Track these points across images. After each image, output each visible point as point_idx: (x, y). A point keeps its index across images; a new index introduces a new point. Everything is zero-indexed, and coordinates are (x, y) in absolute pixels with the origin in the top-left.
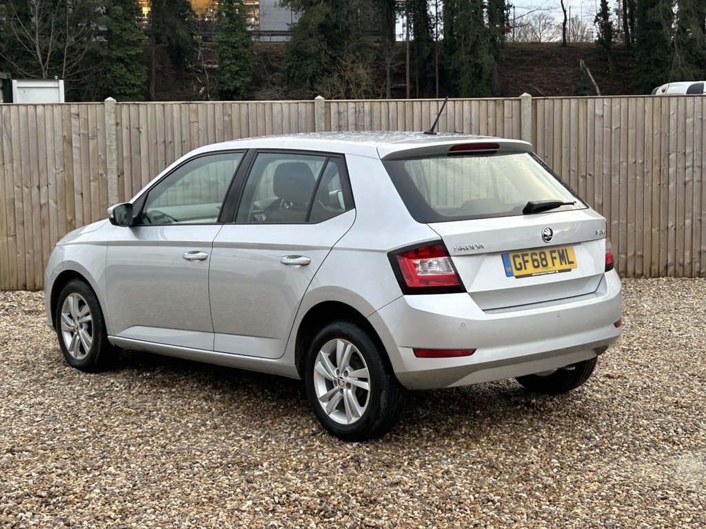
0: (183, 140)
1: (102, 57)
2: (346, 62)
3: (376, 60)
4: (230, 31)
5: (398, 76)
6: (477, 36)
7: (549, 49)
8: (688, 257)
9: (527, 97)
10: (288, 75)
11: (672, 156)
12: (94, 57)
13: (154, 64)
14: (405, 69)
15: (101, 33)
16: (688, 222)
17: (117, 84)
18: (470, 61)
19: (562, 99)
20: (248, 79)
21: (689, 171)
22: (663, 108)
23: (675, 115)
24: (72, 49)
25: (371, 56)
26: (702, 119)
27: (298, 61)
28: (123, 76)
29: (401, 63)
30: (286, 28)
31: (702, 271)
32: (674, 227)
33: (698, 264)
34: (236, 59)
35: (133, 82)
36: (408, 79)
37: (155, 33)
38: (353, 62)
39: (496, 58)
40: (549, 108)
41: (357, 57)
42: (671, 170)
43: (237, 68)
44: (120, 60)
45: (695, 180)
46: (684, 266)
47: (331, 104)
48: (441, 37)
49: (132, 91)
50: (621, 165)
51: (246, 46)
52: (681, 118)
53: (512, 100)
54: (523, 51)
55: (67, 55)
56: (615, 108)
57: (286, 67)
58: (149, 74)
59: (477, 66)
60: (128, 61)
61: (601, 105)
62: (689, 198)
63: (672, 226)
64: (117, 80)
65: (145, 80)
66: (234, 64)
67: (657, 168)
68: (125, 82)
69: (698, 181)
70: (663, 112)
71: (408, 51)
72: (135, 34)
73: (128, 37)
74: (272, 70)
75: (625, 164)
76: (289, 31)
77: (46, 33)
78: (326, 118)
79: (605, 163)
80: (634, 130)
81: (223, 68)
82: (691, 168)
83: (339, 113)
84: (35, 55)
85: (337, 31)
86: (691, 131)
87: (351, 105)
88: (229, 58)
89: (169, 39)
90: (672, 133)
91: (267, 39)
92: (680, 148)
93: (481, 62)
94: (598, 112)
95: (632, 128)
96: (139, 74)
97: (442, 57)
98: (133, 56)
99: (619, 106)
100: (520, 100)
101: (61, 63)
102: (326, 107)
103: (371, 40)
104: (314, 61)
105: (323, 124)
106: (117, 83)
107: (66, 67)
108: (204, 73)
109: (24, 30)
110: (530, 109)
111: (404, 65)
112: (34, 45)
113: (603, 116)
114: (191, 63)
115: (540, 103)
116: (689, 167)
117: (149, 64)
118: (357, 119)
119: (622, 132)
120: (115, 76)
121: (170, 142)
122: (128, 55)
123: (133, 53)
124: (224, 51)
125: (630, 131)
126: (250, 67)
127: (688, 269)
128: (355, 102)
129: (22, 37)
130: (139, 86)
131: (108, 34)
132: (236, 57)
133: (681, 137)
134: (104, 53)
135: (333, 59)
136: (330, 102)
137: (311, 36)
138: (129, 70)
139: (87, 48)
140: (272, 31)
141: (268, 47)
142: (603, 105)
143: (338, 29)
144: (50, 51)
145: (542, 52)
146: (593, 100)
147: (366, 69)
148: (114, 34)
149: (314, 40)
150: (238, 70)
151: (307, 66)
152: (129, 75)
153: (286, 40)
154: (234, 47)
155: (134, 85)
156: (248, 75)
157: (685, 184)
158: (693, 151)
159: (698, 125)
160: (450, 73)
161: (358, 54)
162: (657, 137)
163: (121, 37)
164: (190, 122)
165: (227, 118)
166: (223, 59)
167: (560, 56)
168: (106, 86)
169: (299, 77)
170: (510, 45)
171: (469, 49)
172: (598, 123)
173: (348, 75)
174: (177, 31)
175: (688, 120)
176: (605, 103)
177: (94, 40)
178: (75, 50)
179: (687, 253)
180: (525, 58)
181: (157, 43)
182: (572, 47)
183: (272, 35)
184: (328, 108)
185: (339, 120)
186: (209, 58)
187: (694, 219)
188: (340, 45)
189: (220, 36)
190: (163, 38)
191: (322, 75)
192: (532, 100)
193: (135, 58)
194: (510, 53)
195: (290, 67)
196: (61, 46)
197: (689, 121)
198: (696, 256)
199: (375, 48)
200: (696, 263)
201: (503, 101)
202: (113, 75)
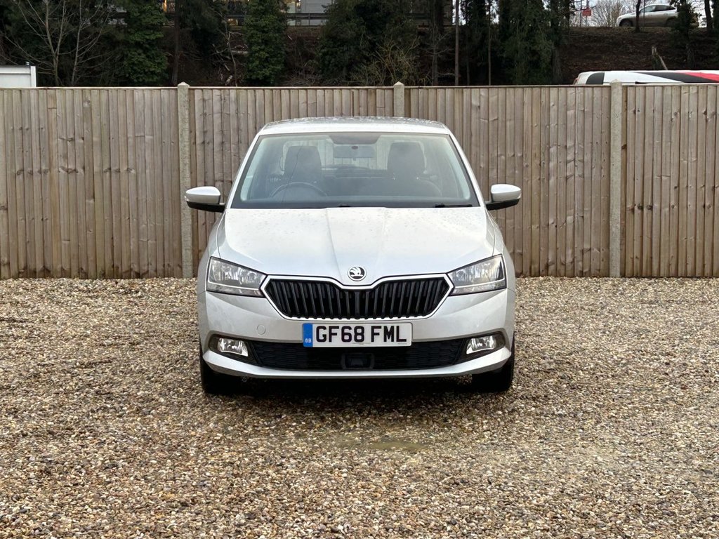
0: (41, 127)
1: (118, 42)
2: (387, 49)
3: (419, 46)
4: (259, 14)
5: (446, 63)
6: (534, 20)
7: (620, 34)
8: (570, 256)
9: (399, 86)
10: (323, 62)
11: (553, 150)
12: (110, 41)
13: (176, 50)
14: (454, 57)
15: (119, 16)
16: (570, 219)
17: (135, 72)
18: (526, 48)
19: (436, 89)
20: (279, 67)
21: (570, 165)
22: (543, 100)
23: (555, 107)
24: (85, 33)
25: (415, 42)
26: (584, 111)
27: (333, 47)
28: (141, 63)
29: (449, 49)
30: (322, 11)
31: (585, 271)
32: (555, 224)
33: (580, 263)
34: (266, 44)
35: (152, 69)
36: (457, 68)
37: (178, 16)
38: (395, 48)
39: (557, 44)
40: (423, 98)
41: (400, 43)
42: (552, 164)
43: (267, 55)
44: (138, 45)
45: (576, 175)
46: (565, 265)
47: (196, 91)
48: (496, 20)
49: (150, 80)
50: (499, 158)
51: (279, 30)
52: (562, 110)
53: (384, 89)
54: (590, 37)
55: (81, 38)
56: (492, 99)
57: (321, 54)
58: (171, 60)
59: (534, 53)
60: (148, 46)
61: (478, 95)
62: (571, 195)
63: (553, 223)
64: (135, 68)
65: (165, 68)
66: (263, 50)
67: (536, 162)
68: (144, 70)
69: (580, 176)
70: (543, 104)
71: (457, 37)
72: (155, 17)
73: (147, 20)
74: (308, 56)
75: (503, 157)
76: (326, 14)
77: (56, 15)
78: (190, 106)
79: (482, 156)
80: (512, 122)
81: (251, 55)
82: (573, 162)
83: (204, 100)
84: (45, 39)
85: (377, 13)
86: (573, 124)
87: (216, 92)
88: (259, 44)
89: (194, 22)
90: (552, 125)
91: (305, 22)
92: (561, 141)
93: (539, 49)
94: (475, 102)
95: (510, 120)
96: (159, 61)
97: (493, 43)
98: (153, 40)
99: (496, 96)
100: (393, 89)
101: (74, 48)
102: (189, 94)
103: (417, 24)
104: (352, 47)
105: (187, 112)
106: (135, 70)
107: (79, 53)
108: (231, 60)
109: (33, 12)
110: (403, 99)
111: (454, 52)
112: (45, 28)
113: (479, 107)
114: (220, 49)
115: (414, 93)
116: (570, 161)
117: (172, 50)
118: (222, 107)
119: (500, 124)
120: (133, 64)
121: (27, 129)
122: (147, 40)
123: (153, 37)
124: (252, 36)
125: (508, 123)
126: (281, 54)
127: (569, 268)
128: (220, 89)
129: (31, 20)
130: (158, 75)
131: (126, 16)
132: (266, 42)
133: (561, 130)
134: (120, 36)
135: (373, 47)
136: (194, 89)
137: (348, 19)
138: (148, 57)
139: (101, 31)
140: (311, 14)
141: (306, 31)
142: (480, 95)
143: (379, 11)
144: (61, 35)
145: (612, 38)
146: (469, 90)
147: (408, 56)
148: (131, 17)
149: (352, 24)
150: (267, 57)
151: (343, 52)
152: (148, 63)
153: (322, 24)
154: (263, 32)
155: (153, 73)
156: (279, 62)
157: (567, 178)
158: (575, 145)
159: (580, 119)
160: (504, 61)
161: (400, 39)
162: (536, 130)
163: (140, 19)
164: (48, 108)
165: (86, 105)
166: (251, 45)
167: (632, 43)
168: (122, 74)
169: (336, 65)
170: (575, 30)
171: (524, 34)
172: (474, 115)
173: (387, 62)
174: (202, 14)
175: (568, 112)
176: (482, 94)
177: (110, 23)
178: (88, 34)
179: (570, 252)
180: (592, 45)
181: (181, 27)
182: (647, 33)
183: (311, 18)
184: (192, 96)
185: (204, 107)
186: (240, 43)
187: (576, 215)
188: (381, 29)
189: (248, 19)
190: (188, 21)
191: (361, 62)
192: (405, 89)
193: (154, 43)
194: (575, 39)
195: (325, 54)
196: (73, 29)
197: (570, 113)
198: (578, 254)
199: (420, 33)
200: (578, 261)
201: (376, 89)
202: (130, 62)
